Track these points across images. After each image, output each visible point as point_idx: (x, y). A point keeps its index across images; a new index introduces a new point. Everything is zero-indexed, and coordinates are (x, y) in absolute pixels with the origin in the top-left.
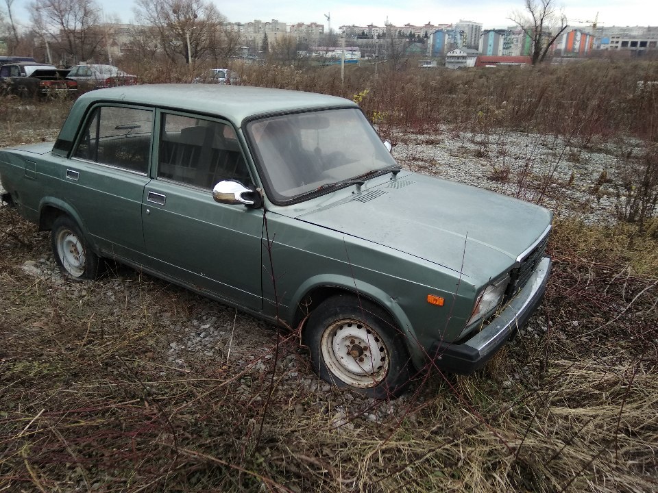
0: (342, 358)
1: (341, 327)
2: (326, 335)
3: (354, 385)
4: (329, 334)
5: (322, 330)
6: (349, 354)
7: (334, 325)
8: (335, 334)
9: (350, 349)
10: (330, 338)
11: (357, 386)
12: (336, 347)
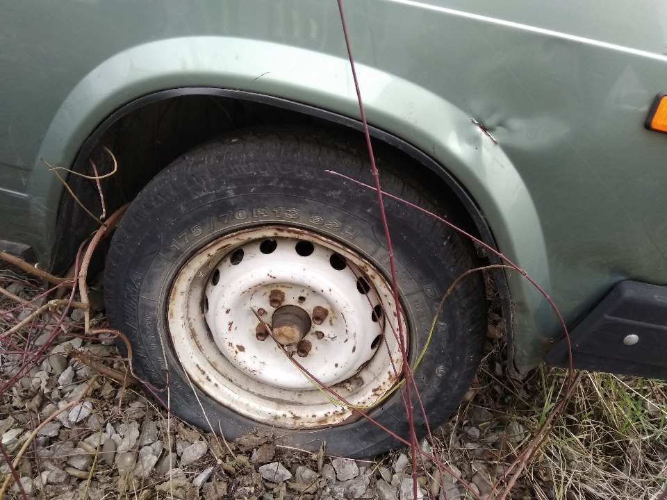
0: (241, 349)
1: (236, 256)
2: (182, 285)
3: (281, 422)
4: (194, 281)
5: (169, 270)
6: (262, 334)
7: (213, 251)
8: (214, 277)
9: (267, 319)
10: (197, 293)
11: (290, 423)
12: (219, 319)
